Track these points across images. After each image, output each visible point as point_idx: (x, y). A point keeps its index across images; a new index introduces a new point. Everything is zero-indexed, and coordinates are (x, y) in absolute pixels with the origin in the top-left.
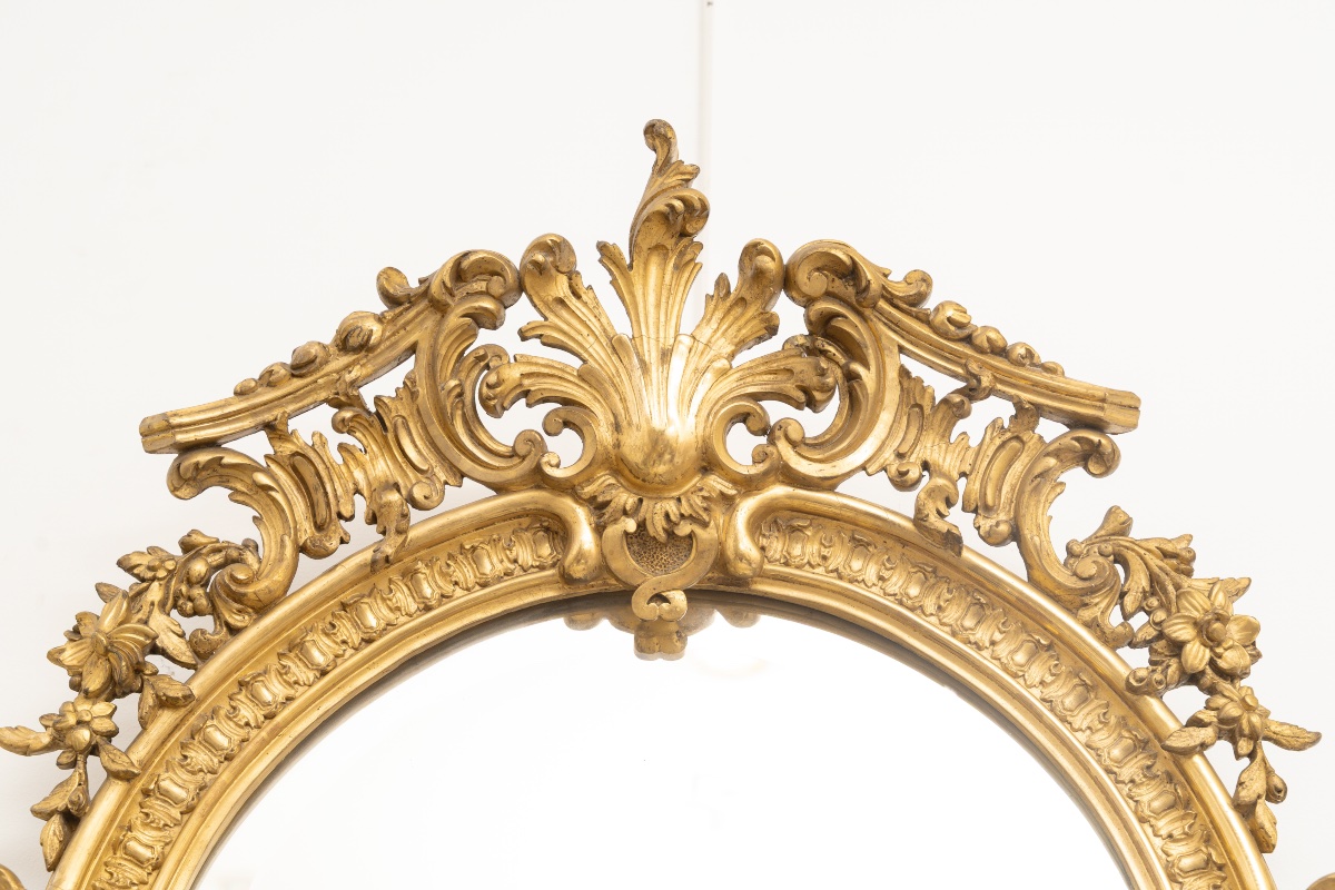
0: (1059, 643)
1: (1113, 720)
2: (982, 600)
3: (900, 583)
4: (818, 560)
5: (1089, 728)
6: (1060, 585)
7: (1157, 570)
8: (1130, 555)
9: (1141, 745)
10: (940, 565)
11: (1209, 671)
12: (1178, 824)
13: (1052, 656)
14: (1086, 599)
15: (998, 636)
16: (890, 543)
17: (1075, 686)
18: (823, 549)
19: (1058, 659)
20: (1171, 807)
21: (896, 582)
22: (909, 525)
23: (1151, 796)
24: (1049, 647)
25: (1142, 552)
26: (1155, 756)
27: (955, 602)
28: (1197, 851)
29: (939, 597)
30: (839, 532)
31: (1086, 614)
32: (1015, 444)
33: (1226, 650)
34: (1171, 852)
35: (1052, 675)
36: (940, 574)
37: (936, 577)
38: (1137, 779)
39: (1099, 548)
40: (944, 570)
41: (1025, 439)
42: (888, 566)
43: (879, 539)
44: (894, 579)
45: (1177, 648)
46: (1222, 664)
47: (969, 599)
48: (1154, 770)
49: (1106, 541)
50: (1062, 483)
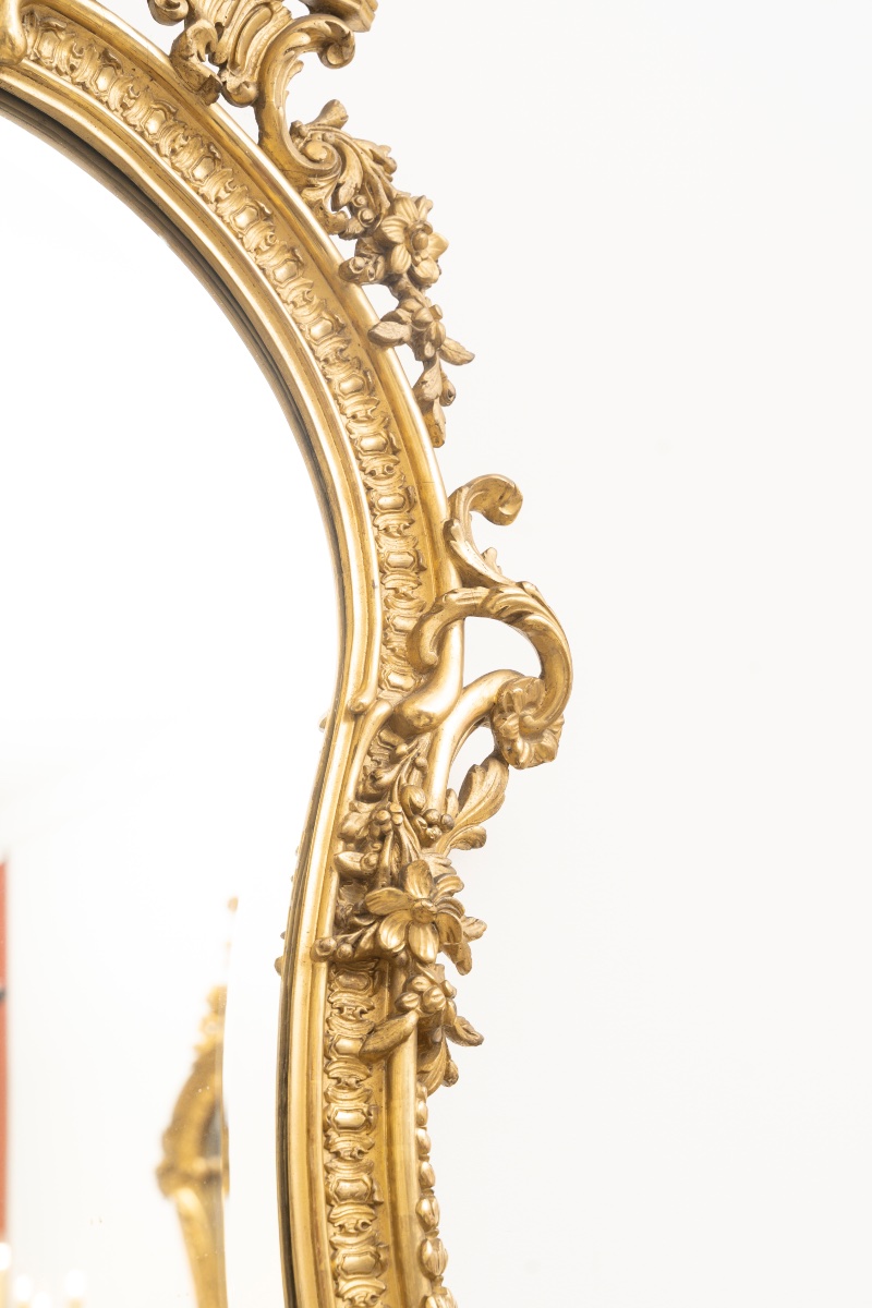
0: (278, 215)
1: (316, 301)
2: (217, 155)
3: (140, 116)
4: (67, 69)
5: (293, 302)
6: (292, 161)
7: (371, 171)
8: (348, 150)
9: (338, 328)
10: (182, 108)
11: (405, 275)
12: (360, 407)
13: (270, 227)
14: (314, 181)
15: (223, 194)
16: (139, 72)
17: (286, 261)
18: (71, 58)
19: (274, 231)
20: (357, 390)
21: (137, 112)
22: (164, 61)
23: (343, 378)
24: (268, 217)
25: (360, 151)
26: (348, 342)
27: (188, 150)
28: (376, 434)
29: (174, 141)
30: (91, 45)
31: (312, 195)
32: (265, 10)
33: (423, 260)
34: (354, 431)
35: (268, 245)
36: (180, 118)
37: (175, 120)
38: (331, 359)
39: (323, 135)
40: (184, 114)
41: (274, 8)
42: (132, 95)
43: (128, 65)
44: (134, 110)
45: (386, 247)
46: (419, 272)
47: (202, 150)
48: (345, 354)
49: (328, 130)
50: (301, 63)
